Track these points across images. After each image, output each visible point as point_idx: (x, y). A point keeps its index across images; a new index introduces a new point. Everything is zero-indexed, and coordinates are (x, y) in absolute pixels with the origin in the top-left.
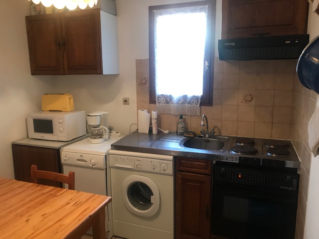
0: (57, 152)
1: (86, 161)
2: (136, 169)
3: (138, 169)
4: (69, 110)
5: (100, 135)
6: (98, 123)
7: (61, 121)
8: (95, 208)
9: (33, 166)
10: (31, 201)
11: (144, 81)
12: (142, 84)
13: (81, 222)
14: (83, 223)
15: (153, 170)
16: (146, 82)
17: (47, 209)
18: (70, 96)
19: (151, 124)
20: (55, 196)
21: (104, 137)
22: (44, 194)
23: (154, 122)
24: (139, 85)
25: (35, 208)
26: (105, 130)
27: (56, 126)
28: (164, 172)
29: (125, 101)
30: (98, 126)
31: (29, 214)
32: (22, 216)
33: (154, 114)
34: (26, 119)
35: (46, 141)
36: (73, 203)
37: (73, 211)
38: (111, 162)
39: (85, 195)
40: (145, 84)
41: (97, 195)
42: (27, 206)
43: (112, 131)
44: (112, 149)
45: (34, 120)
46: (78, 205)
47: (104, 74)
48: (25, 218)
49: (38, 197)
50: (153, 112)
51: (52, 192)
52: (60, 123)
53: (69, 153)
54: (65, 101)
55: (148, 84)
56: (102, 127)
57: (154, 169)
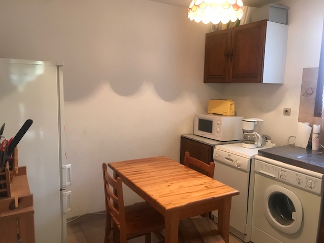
0: (212, 148)
1: (232, 161)
2: (279, 179)
3: (282, 179)
4: (229, 114)
5: (252, 142)
6: (251, 129)
7: (219, 123)
8: (221, 194)
9: (187, 152)
10: (177, 175)
11: (310, 92)
12: (308, 94)
13: (204, 199)
14: (205, 200)
15: (297, 184)
16: (313, 92)
17: (185, 183)
18: (232, 103)
19: (311, 138)
20: (195, 177)
21: (256, 143)
22: (188, 174)
23: (314, 136)
24: (303, 95)
25: (177, 180)
26: (258, 137)
27: (215, 127)
28: (310, 189)
29: (286, 111)
30: (252, 131)
31: (172, 182)
32: (167, 182)
33: (316, 128)
34: (194, 119)
35: (205, 138)
36: (205, 185)
37: (202, 190)
38: (256, 167)
39: (217, 183)
40: (312, 94)
41: (227, 186)
42: (173, 178)
43: (267, 140)
44: (258, 155)
45: (199, 120)
46: (208, 188)
47: (264, 82)
48: (168, 184)
49: (183, 174)
50: (315, 126)
51: (194, 175)
52: (218, 124)
53: (221, 151)
54: (227, 107)
55: (314, 95)
56: (255, 133)
57: (299, 183)
